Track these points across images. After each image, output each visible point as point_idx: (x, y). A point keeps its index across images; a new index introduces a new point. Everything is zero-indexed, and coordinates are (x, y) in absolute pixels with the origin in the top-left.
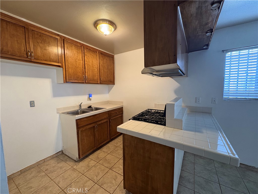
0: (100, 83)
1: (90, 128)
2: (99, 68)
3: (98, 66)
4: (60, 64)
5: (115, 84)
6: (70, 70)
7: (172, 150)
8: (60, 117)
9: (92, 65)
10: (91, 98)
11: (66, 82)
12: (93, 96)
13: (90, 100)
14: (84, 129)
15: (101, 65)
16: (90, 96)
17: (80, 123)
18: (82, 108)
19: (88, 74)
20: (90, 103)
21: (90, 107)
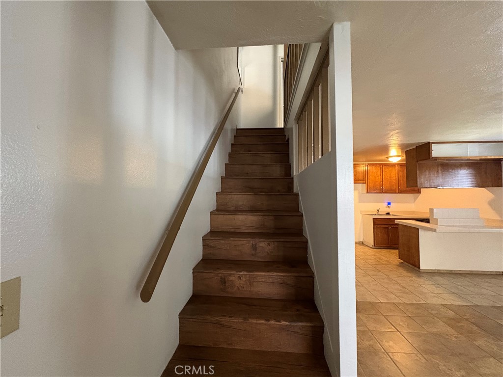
0: (399, 193)
1: (384, 228)
2: (397, 180)
3: (397, 177)
4: (364, 182)
5: (420, 193)
6: (371, 185)
8: (362, 216)
9: (390, 177)
10: (389, 206)
11: (368, 193)
12: (391, 204)
14: (379, 226)
15: (401, 176)
16: (389, 204)
17: (376, 222)
18: (380, 213)
19: (386, 186)
20: (388, 210)
21: (388, 214)
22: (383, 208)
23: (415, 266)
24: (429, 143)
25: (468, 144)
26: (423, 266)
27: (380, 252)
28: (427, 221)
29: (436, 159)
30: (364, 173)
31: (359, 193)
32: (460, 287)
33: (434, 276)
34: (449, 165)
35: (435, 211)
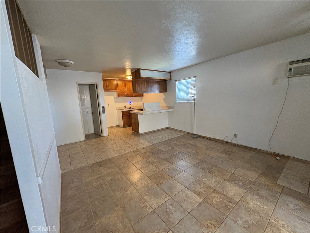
0: (134, 96)
4: (116, 90)
5: (143, 96)
6: (120, 92)
7: (138, 114)
8: (117, 111)
11: (119, 97)
13: (130, 104)
14: (125, 115)
16: (130, 103)
17: (123, 113)
18: (126, 108)
19: (128, 93)
20: (130, 106)
21: (130, 108)
22: (127, 105)
23: (138, 133)
24: (139, 69)
25: (155, 71)
26: (140, 132)
27: (126, 129)
28: (142, 110)
29: (142, 78)
30: (116, 85)
31: (114, 97)
32: (152, 138)
33: (144, 135)
34: (149, 81)
35: (144, 104)
